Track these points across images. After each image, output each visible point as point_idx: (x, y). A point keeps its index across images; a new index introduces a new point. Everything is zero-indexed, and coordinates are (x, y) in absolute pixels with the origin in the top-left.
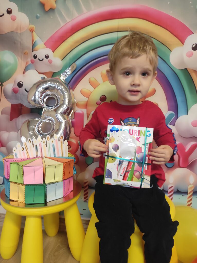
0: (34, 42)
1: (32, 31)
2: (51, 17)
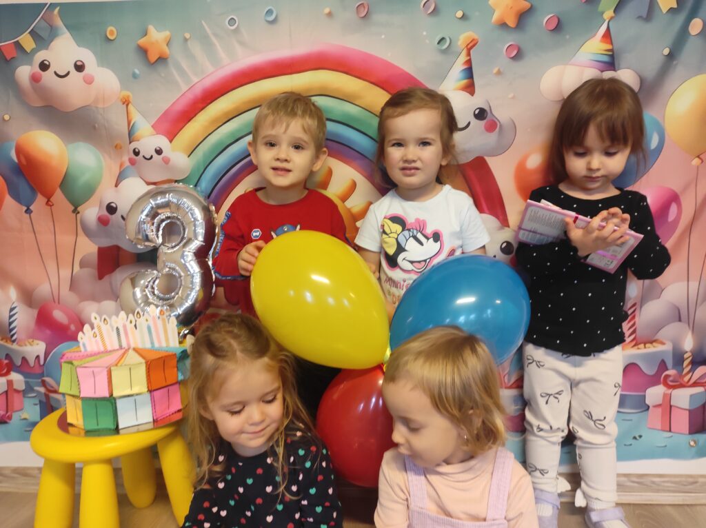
0: (131, 124)
1: (126, 103)
2: (162, 74)
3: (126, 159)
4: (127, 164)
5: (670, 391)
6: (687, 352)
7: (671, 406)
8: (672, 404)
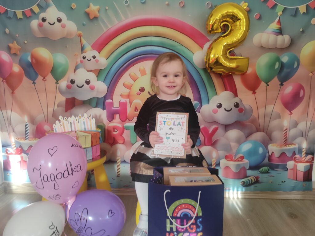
0: (83, 45)
1: (80, 36)
2: (96, 24)
3: (79, 60)
4: (79, 62)
5: (296, 164)
6: (304, 149)
7: (297, 170)
8: (297, 169)
